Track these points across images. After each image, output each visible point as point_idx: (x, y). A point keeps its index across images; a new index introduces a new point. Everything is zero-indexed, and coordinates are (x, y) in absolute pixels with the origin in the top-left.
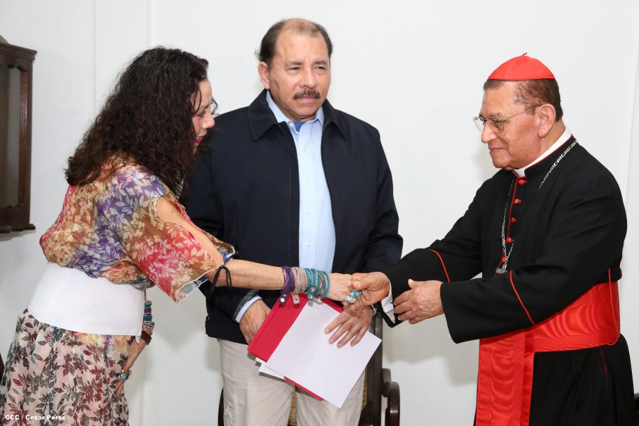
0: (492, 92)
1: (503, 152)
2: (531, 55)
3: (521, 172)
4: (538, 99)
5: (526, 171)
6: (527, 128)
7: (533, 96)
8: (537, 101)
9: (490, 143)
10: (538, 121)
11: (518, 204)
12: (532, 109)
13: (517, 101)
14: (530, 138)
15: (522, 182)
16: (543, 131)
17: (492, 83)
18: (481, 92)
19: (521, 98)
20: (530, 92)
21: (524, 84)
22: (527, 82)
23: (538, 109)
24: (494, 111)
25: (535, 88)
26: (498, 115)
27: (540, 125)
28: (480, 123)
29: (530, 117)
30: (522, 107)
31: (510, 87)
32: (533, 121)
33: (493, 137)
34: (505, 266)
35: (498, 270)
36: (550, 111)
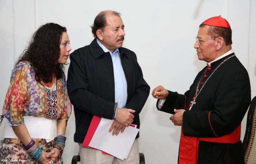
0: (201, 28)
1: (201, 54)
3: (209, 64)
4: (217, 35)
5: (211, 64)
6: (212, 45)
7: (215, 33)
8: (216, 35)
9: (197, 48)
10: (216, 43)
11: (205, 77)
12: (214, 38)
13: (208, 34)
14: (212, 49)
15: (209, 68)
16: (218, 48)
20: (214, 31)
21: (213, 27)
22: (214, 27)
23: (217, 39)
25: (217, 30)
27: (217, 45)
29: (213, 41)
30: (210, 36)
31: (207, 28)
32: (214, 43)
33: (198, 46)
34: (194, 100)
35: (192, 102)
36: (222, 41)
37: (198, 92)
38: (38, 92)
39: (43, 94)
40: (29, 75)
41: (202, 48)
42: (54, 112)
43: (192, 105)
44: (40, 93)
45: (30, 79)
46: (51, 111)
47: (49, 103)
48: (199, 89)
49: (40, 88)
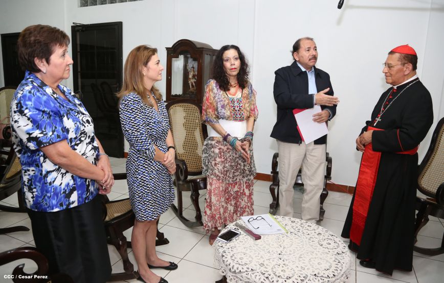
0: (390, 55)
1: (390, 78)
2: (410, 45)
3: (395, 87)
5: (397, 87)
6: (400, 70)
7: (405, 60)
8: (406, 62)
9: (386, 73)
10: (405, 69)
11: (391, 98)
12: (404, 64)
13: (398, 61)
14: (401, 74)
15: (395, 91)
16: (406, 73)
17: (392, 53)
18: (387, 55)
19: (400, 60)
20: (404, 58)
21: (403, 55)
23: (406, 65)
24: (390, 62)
25: (407, 57)
26: (391, 64)
27: (406, 71)
28: (384, 65)
29: (402, 67)
30: (400, 63)
31: (397, 55)
32: (403, 69)
33: (387, 71)
34: (379, 118)
35: (377, 119)
36: (410, 66)
37: (383, 111)
38: (223, 100)
39: (227, 101)
40: (214, 88)
41: (392, 73)
42: (240, 115)
43: (377, 121)
44: (225, 101)
45: (215, 90)
46: (237, 115)
47: (234, 109)
48: (384, 108)
49: (225, 97)
